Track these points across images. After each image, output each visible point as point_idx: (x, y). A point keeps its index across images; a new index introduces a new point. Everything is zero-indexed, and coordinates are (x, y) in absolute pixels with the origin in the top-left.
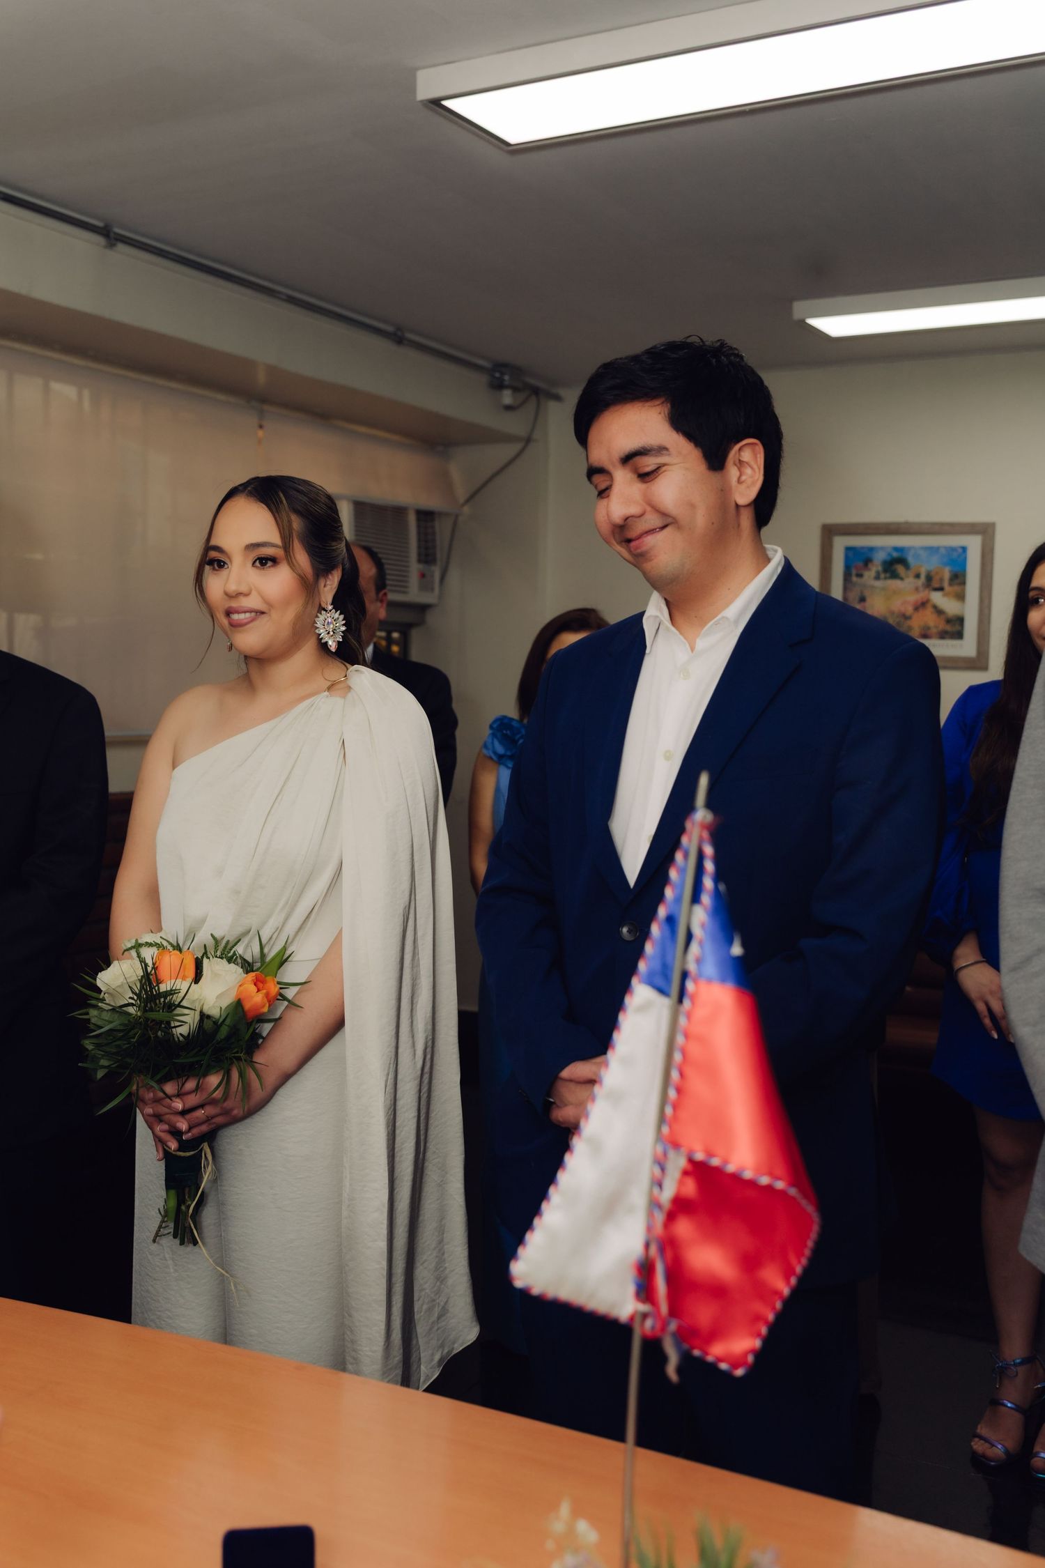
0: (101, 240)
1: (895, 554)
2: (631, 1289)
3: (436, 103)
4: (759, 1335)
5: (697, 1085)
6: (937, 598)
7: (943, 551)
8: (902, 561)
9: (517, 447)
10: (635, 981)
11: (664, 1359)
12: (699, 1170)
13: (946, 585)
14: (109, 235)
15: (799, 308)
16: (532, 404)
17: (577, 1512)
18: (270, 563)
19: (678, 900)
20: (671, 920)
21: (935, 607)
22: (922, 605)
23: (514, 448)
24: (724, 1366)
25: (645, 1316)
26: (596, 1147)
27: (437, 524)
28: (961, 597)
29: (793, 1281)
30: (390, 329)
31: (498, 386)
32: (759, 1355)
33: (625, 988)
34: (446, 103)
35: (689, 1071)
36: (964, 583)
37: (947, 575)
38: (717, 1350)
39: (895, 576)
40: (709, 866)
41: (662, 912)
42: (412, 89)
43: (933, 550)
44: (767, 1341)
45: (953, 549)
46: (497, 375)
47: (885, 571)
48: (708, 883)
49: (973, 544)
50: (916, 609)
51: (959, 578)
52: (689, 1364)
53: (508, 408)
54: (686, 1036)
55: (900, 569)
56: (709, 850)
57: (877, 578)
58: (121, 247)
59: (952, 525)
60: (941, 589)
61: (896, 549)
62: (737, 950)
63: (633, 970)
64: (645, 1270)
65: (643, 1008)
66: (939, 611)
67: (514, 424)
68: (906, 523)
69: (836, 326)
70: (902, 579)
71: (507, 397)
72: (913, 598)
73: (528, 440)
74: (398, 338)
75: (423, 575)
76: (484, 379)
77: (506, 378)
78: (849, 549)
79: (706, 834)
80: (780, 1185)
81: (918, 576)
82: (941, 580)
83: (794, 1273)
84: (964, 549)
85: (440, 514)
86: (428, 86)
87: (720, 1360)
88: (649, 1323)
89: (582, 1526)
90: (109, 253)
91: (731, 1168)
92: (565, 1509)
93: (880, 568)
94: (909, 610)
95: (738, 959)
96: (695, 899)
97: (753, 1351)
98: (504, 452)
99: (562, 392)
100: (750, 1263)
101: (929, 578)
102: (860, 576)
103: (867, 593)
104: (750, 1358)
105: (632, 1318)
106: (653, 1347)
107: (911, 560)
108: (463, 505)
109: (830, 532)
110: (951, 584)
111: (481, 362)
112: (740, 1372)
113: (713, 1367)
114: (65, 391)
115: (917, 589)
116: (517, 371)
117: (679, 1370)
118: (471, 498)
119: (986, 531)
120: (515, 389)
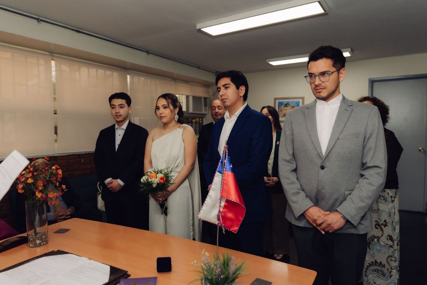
0: (147, 53)
1: (287, 103)
2: (217, 219)
3: (200, 29)
4: (238, 227)
5: (225, 187)
7: (295, 102)
8: (288, 104)
10: (216, 172)
11: (222, 230)
12: (227, 201)
14: (148, 52)
15: (267, 60)
17: (205, 251)
18: (166, 108)
19: (223, 159)
20: (222, 162)
24: (233, 232)
25: (219, 223)
26: (211, 197)
27: (207, 100)
29: (243, 218)
30: (197, 66)
32: (238, 230)
33: (215, 173)
34: (201, 29)
35: (224, 185)
38: (232, 229)
39: (287, 106)
40: (227, 154)
41: (220, 161)
42: (196, 27)
43: (293, 102)
44: (239, 228)
45: (297, 102)
47: (285, 106)
48: (227, 156)
49: (301, 101)
52: (226, 231)
54: (223, 180)
55: (288, 105)
56: (227, 151)
57: (284, 107)
58: (150, 54)
59: (297, 97)
61: (287, 102)
62: (231, 166)
63: (216, 170)
64: (218, 216)
65: (217, 176)
68: (289, 97)
69: (274, 63)
74: (199, 68)
75: (205, 109)
76: (214, 74)
78: (279, 102)
79: (227, 149)
80: (238, 202)
81: (291, 106)
83: (243, 217)
84: (299, 102)
85: (208, 98)
86: (198, 27)
87: (233, 231)
88: (220, 224)
89: (206, 253)
90: (148, 55)
91: (230, 200)
92: (204, 250)
95: (231, 168)
96: (225, 159)
97: (237, 229)
100: (236, 215)
102: (281, 107)
103: (282, 110)
104: (237, 230)
105: (217, 224)
106: (221, 228)
107: (290, 104)
109: (275, 99)
111: (214, 71)
112: (236, 233)
113: (231, 232)
114: (142, 79)
117: (225, 232)
118: (213, 95)
119: (303, 98)
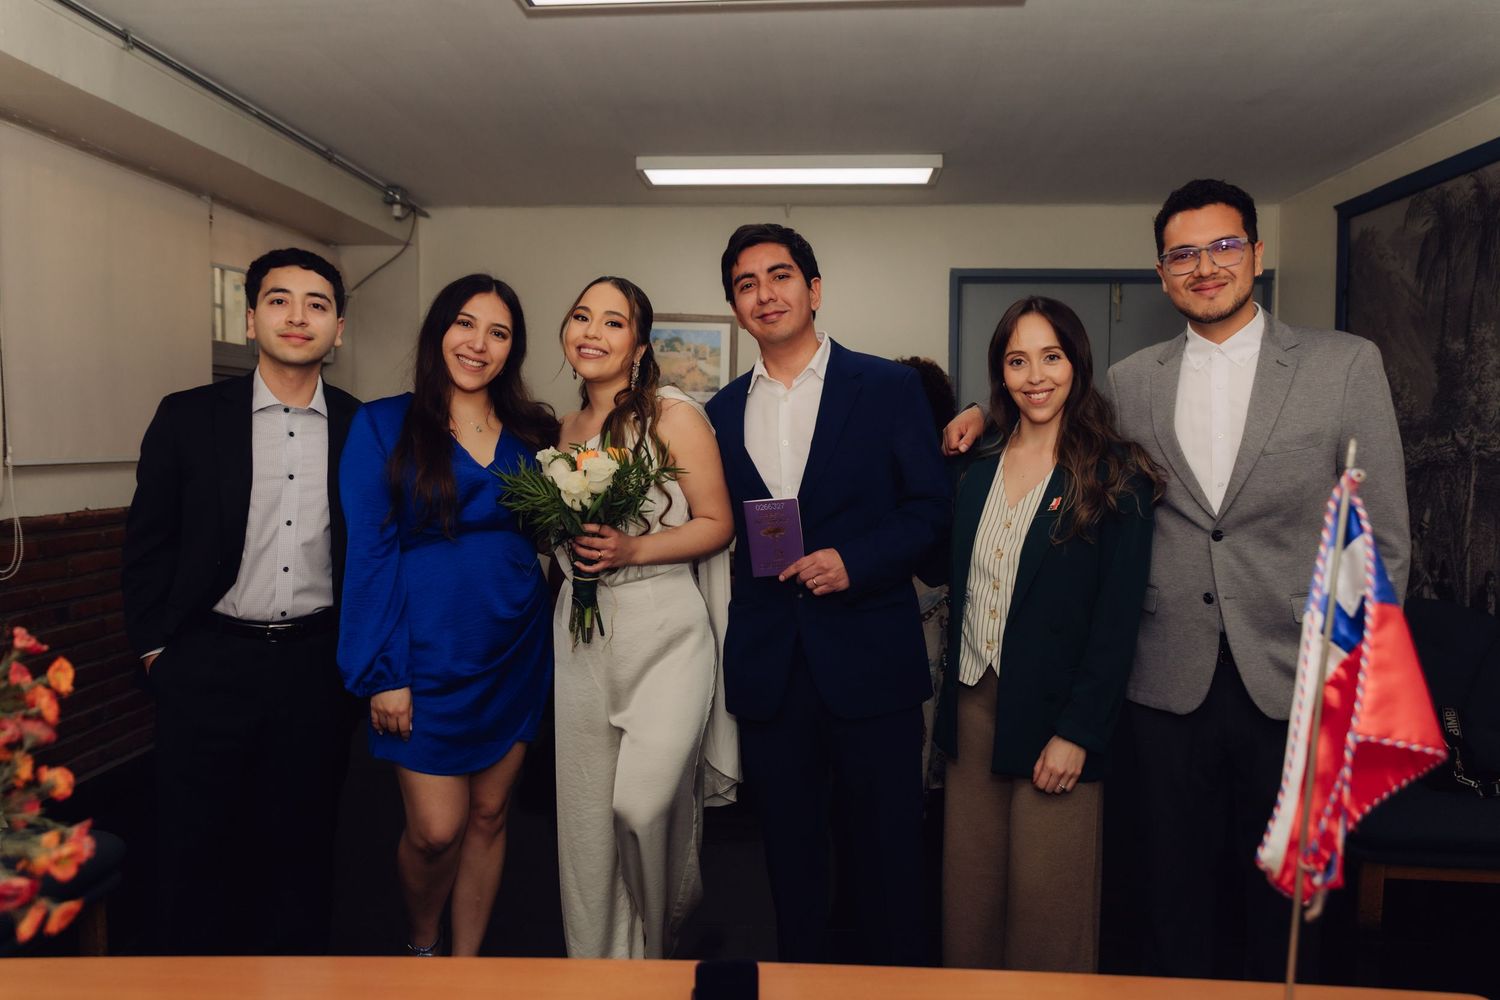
1: (674, 335)
6: (702, 364)
7: (705, 334)
8: (678, 339)
9: (401, 248)
13: (707, 356)
15: (639, 163)
16: (410, 220)
21: (701, 370)
22: (691, 370)
23: (398, 249)
28: (717, 364)
30: (324, 149)
31: (391, 202)
36: (719, 355)
37: (708, 350)
39: (673, 349)
43: (698, 333)
45: (710, 332)
46: (391, 193)
47: (667, 346)
49: (724, 329)
50: (689, 371)
51: (715, 352)
53: (398, 219)
55: (677, 345)
57: (662, 350)
59: (711, 316)
60: (704, 359)
61: (674, 331)
66: (704, 374)
67: (398, 231)
68: (683, 315)
69: (659, 176)
70: (678, 351)
71: (397, 210)
72: (687, 364)
73: (407, 244)
74: (330, 159)
76: (380, 195)
77: (397, 197)
81: (689, 350)
82: (704, 352)
84: (719, 333)
93: (664, 344)
94: (684, 372)
98: (388, 252)
99: (428, 211)
101: (696, 352)
107: (685, 340)
108: (353, 290)
110: (710, 356)
111: (381, 183)
115: (689, 359)
116: (404, 192)
118: (359, 285)
120: (403, 206)
